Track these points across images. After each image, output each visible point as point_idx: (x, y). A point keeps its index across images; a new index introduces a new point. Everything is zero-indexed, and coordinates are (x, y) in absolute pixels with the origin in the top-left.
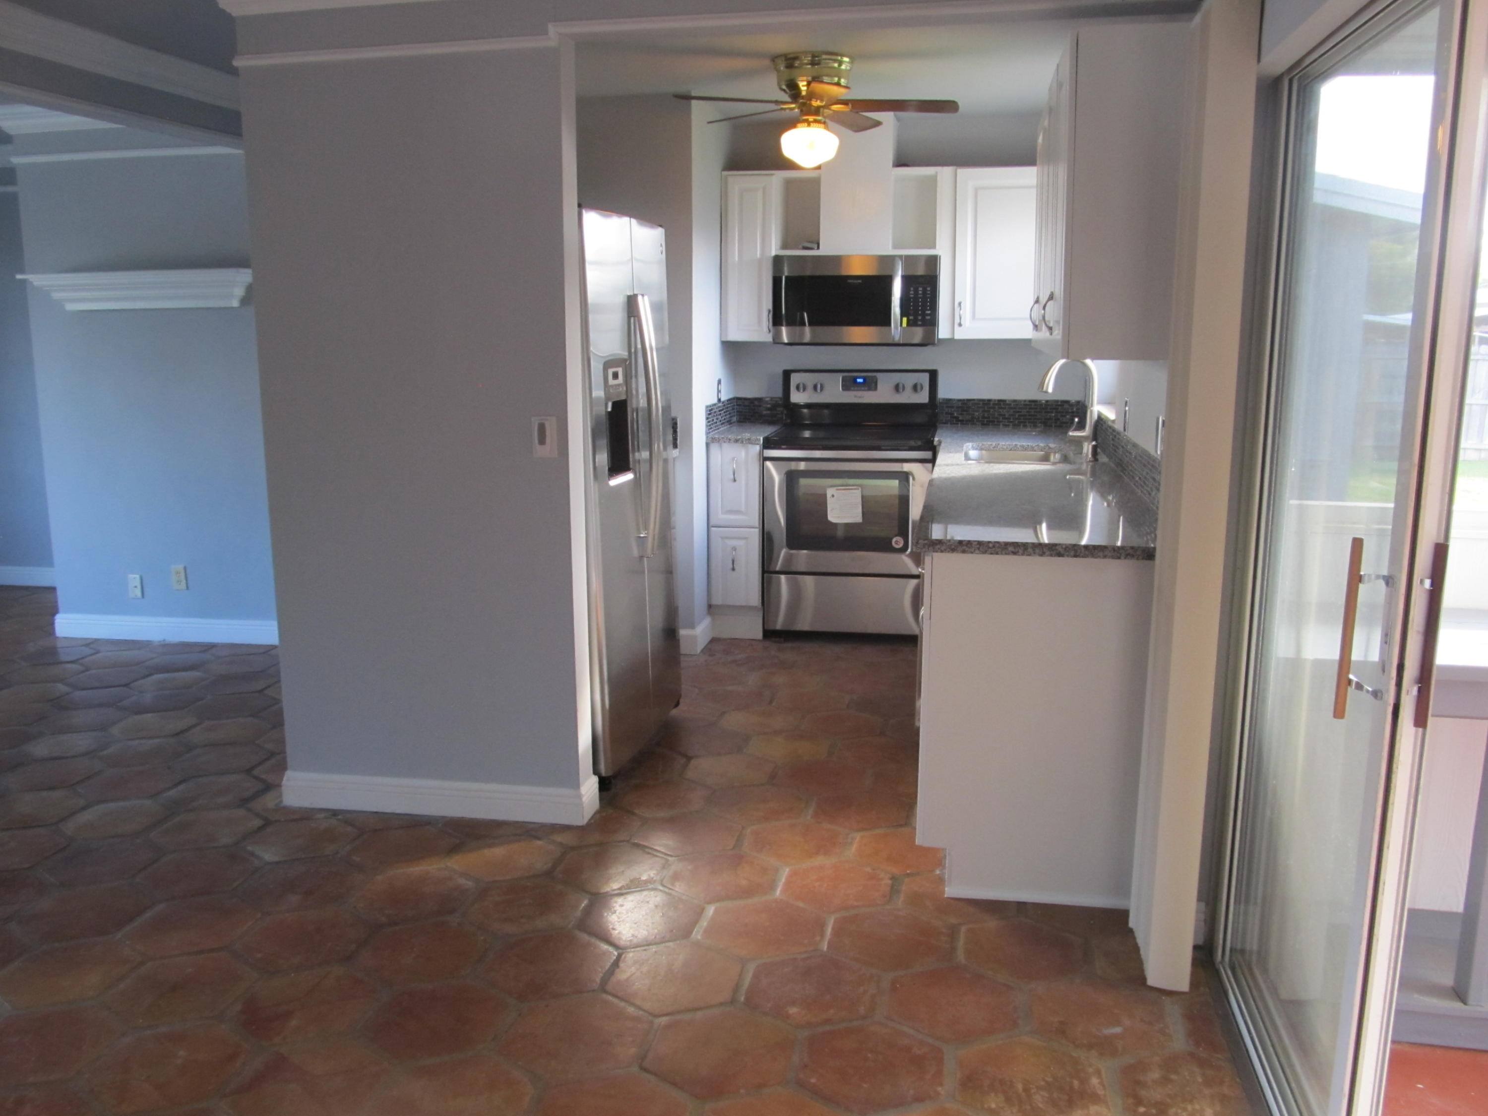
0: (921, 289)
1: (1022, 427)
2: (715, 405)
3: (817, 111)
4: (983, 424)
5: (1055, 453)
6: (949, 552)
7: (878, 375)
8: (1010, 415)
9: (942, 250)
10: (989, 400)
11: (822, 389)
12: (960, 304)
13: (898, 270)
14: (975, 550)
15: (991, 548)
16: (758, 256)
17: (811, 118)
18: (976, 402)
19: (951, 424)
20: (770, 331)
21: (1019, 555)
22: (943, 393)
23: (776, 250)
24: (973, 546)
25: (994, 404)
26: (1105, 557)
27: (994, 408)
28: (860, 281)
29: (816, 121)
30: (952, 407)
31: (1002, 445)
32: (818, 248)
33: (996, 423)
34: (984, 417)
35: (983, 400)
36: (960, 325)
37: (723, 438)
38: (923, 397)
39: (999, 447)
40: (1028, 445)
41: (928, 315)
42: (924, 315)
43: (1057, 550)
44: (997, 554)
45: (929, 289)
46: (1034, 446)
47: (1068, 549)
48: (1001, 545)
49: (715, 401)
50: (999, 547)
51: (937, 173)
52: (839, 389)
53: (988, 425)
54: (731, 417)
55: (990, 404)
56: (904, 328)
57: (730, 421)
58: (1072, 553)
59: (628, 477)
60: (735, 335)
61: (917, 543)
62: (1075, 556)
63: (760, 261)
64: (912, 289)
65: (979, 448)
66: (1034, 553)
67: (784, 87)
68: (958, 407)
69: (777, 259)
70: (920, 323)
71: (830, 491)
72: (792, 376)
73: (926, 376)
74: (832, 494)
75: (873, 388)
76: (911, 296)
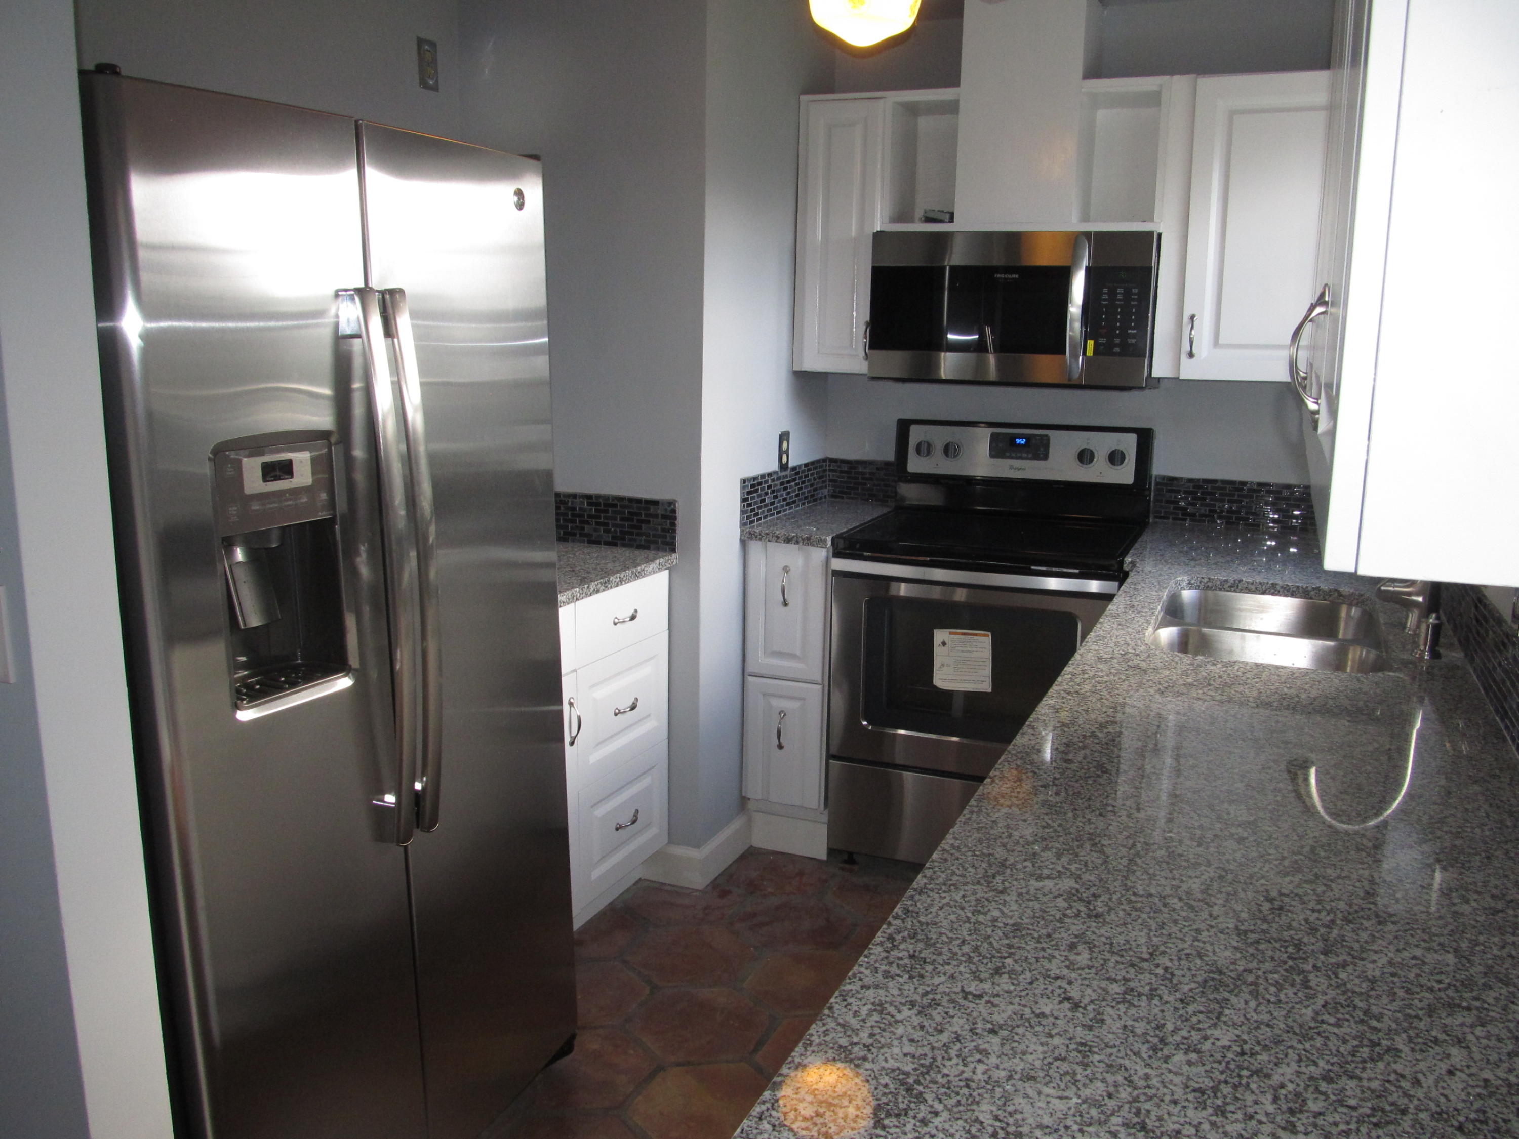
0: (1120, 290)
2: (770, 475)
5: (1350, 605)
7: (1052, 434)
9: (1164, 222)
11: (957, 453)
12: (1192, 318)
13: (1082, 258)
16: (853, 234)
18: (1219, 484)
20: (865, 357)
22: (1162, 467)
23: (881, 222)
28: (1016, 276)
30: (1178, 492)
31: (1248, 583)
32: (951, 220)
35: (1232, 483)
36: (1191, 355)
37: (767, 534)
38: (1125, 475)
40: (1298, 587)
41: (1133, 336)
42: (1125, 336)
45: (1135, 291)
46: (1310, 588)
49: (774, 466)
51: (1161, 87)
52: (985, 454)
54: (815, 490)
56: (1089, 358)
57: (812, 496)
59: (344, 683)
60: (813, 362)
63: (853, 240)
64: (1105, 290)
65: (1202, 587)
68: (1188, 492)
69: (879, 237)
70: (1117, 350)
71: (940, 635)
72: (914, 429)
73: (1132, 438)
74: (942, 641)
75: (1042, 456)
76: (1103, 303)
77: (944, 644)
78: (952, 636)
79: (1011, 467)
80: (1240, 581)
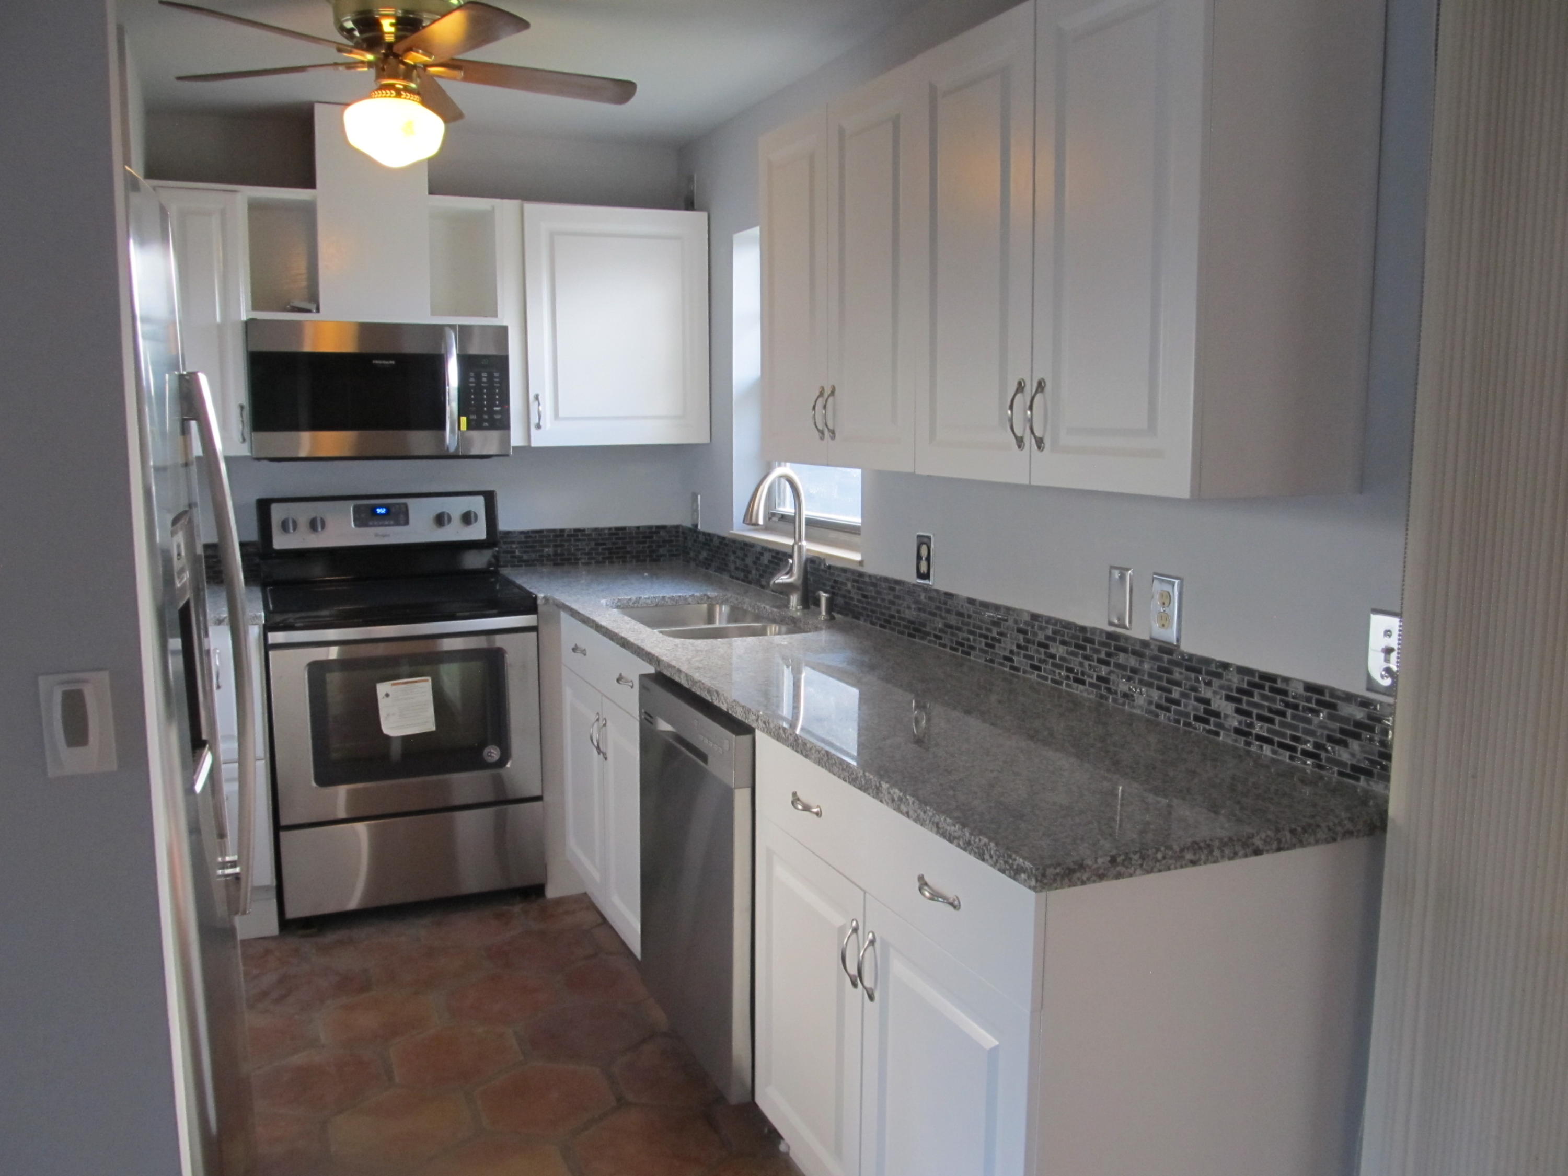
0: (484, 375)
1: (607, 564)
3: (409, 72)
4: (556, 564)
5: (721, 604)
6: (1094, 882)
7: (411, 502)
8: (592, 549)
9: (507, 316)
10: (562, 531)
11: (323, 527)
12: (537, 397)
13: (451, 346)
14: (1135, 869)
15: (1157, 861)
16: (218, 319)
17: (399, 84)
18: (545, 533)
19: (512, 566)
20: (244, 440)
21: (1200, 865)
22: (505, 524)
23: (247, 311)
24: (1133, 862)
25: (568, 535)
26: (1317, 842)
27: (568, 541)
28: (392, 362)
29: (406, 89)
30: (513, 542)
31: (646, 598)
32: (318, 310)
33: (573, 561)
34: (556, 554)
35: (554, 531)
36: (538, 426)
38: (478, 532)
39: (640, 603)
40: (680, 597)
41: (497, 412)
42: (491, 413)
43: (1253, 844)
44: (1169, 869)
45: (496, 375)
46: (687, 596)
47: (1268, 840)
48: (1176, 852)
50: (1171, 857)
51: (493, 207)
52: (350, 524)
53: (563, 564)
55: (563, 536)
56: (463, 432)
58: (1275, 846)
61: (1044, 875)
62: (1279, 849)
63: (220, 328)
64: (472, 374)
65: (614, 606)
66: (1223, 857)
67: (349, 25)
68: (519, 543)
69: (249, 325)
70: (486, 424)
71: (382, 689)
72: (274, 508)
73: (481, 499)
74: (385, 693)
75: (402, 522)
76: (471, 385)
77: (387, 695)
78: (394, 687)
79: (377, 535)
80: (640, 598)
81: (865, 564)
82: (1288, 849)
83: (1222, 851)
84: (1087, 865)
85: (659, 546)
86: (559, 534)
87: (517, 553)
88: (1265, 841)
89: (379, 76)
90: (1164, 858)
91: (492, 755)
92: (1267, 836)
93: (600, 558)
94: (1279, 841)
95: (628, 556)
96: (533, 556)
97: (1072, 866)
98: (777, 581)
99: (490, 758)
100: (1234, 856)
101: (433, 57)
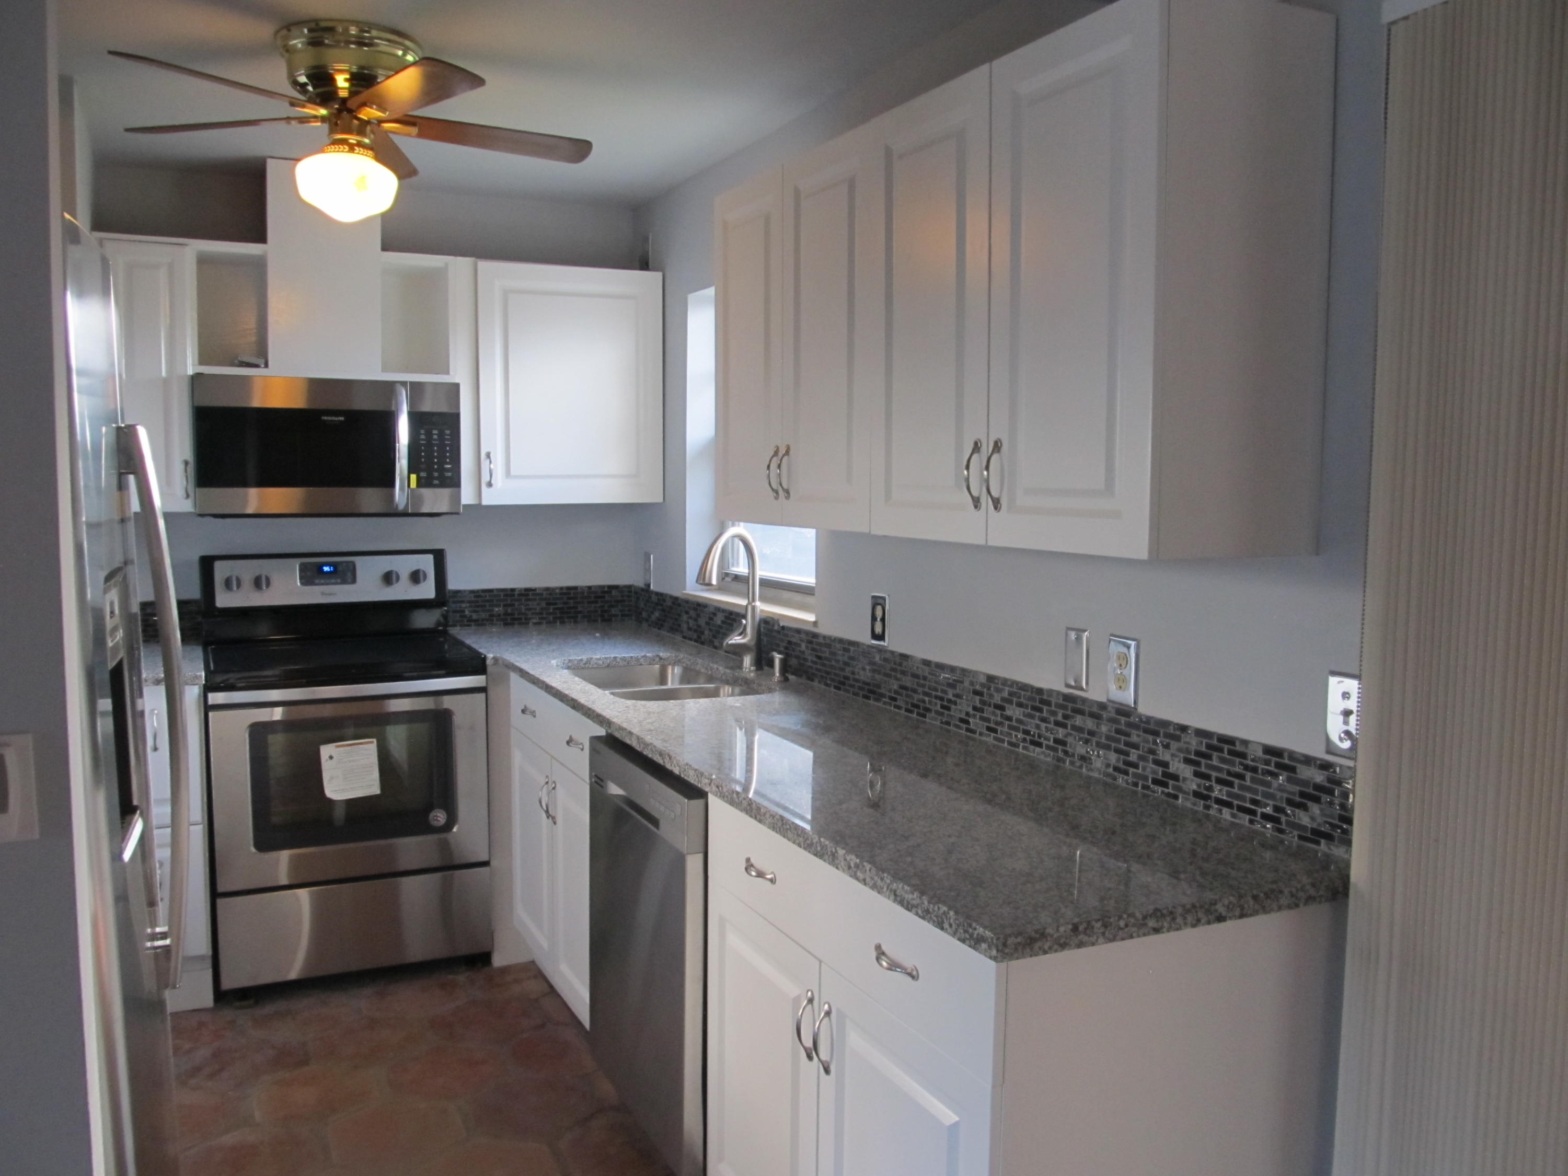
0: (435, 432)
1: (558, 624)
3: (363, 127)
4: (506, 624)
5: (674, 665)
6: (1056, 951)
7: (358, 560)
8: (542, 609)
9: (459, 374)
10: (513, 590)
11: (268, 584)
12: (488, 455)
13: (402, 403)
14: (1098, 938)
15: (1121, 929)
16: (164, 374)
17: (353, 139)
18: (495, 593)
19: (461, 626)
20: (188, 496)
21: (1163, 932)
22: (454, 583)
23: (193, 365)
24: (1095, 931)
25: (520, 595)
26: (1280, 908)
27: (519, 600)
28: (342, 418)
29: (360, 144)
30: (462, 602)
31: (597, 659)
32: (266, 366)
34: (506, 614)
35: (504, 590)
36: (490, 484)
38: (427, 591)
39: (592, 663)
40: (632, 657)
41: (448, 470)
42: (442, 470)
43: (1216, 911)
44: (1131, 937)
45: (448, 432)
46: (639, 657)
47: (1231, 906)
48: (1139, 920)
50: (1134, 925)
51: (447, 264)
52: (296, 582)
53: (512, 624)
55: (514, 595)
56: (413, 490)
58: (1237, 912)
61: (1005, 945)
62: (1242, 916)
63: (166, 381)
64: (422, 431)
65: (565, 667)
66: (1186, 924)
67: (303, 79)
68: (469, 602)
69: (196, 379)
70: (436, 482)
71: (326, 751)
72: (218, 565)
73: (430, 558)
74: (329, 755)
75: (350, 580)
76: (422, 442)
77: (331, 757)
78: (338, 749)
79: (323, 594)
80: (591, 658)
81: (819, 624)
82: (1251, 915)
83: (1185, 919)
84: (1049, 934)
85: (612, 606)
86: (509, 594)
87: (467, 613)
88: (1228, 907)
89: (332, 131)
90: (1127, 926)
91: (439, 819)
92: (1230, 903)
93: (551, 618)
94: (1242, 908)
95: (580, 616)
96: (483, 615)
97: (1033, 934)
98: (730, 642)
99: (436, 822)
100: (1197, 923)
101: (387, 113)
